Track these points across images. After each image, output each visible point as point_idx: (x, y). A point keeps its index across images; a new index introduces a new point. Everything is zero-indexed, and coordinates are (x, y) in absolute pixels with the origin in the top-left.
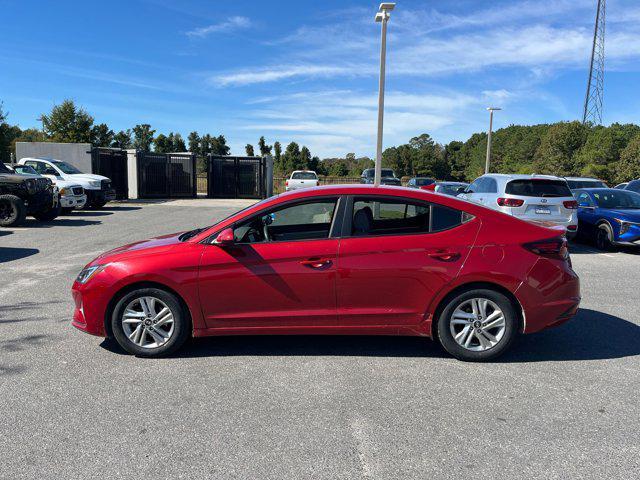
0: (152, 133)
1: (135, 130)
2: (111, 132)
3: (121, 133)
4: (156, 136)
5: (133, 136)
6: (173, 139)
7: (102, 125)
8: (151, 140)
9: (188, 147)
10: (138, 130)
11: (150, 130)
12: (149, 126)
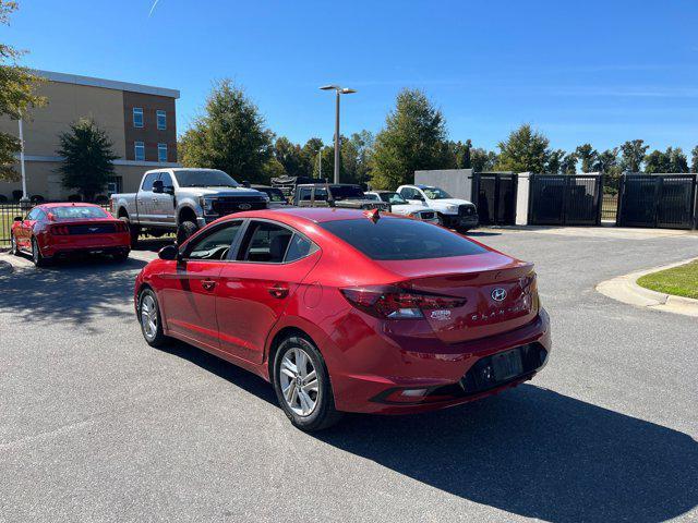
0: (644, 150)
1: (623, 148)
2: (595, 153)
3: (606, 153)
4: (648, 153)
5: (620, 155)
6: (671, 156)
7: (585, 146)
8: (641, 159)
9: (690, 164)
10: (627, 148)
11: (643, 146)
12: (641, 142)
